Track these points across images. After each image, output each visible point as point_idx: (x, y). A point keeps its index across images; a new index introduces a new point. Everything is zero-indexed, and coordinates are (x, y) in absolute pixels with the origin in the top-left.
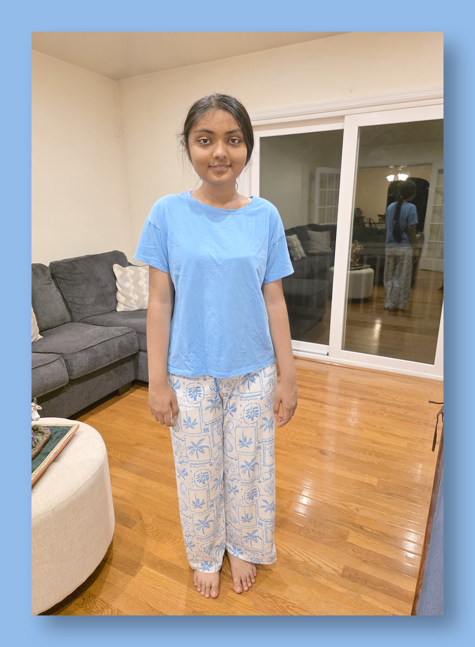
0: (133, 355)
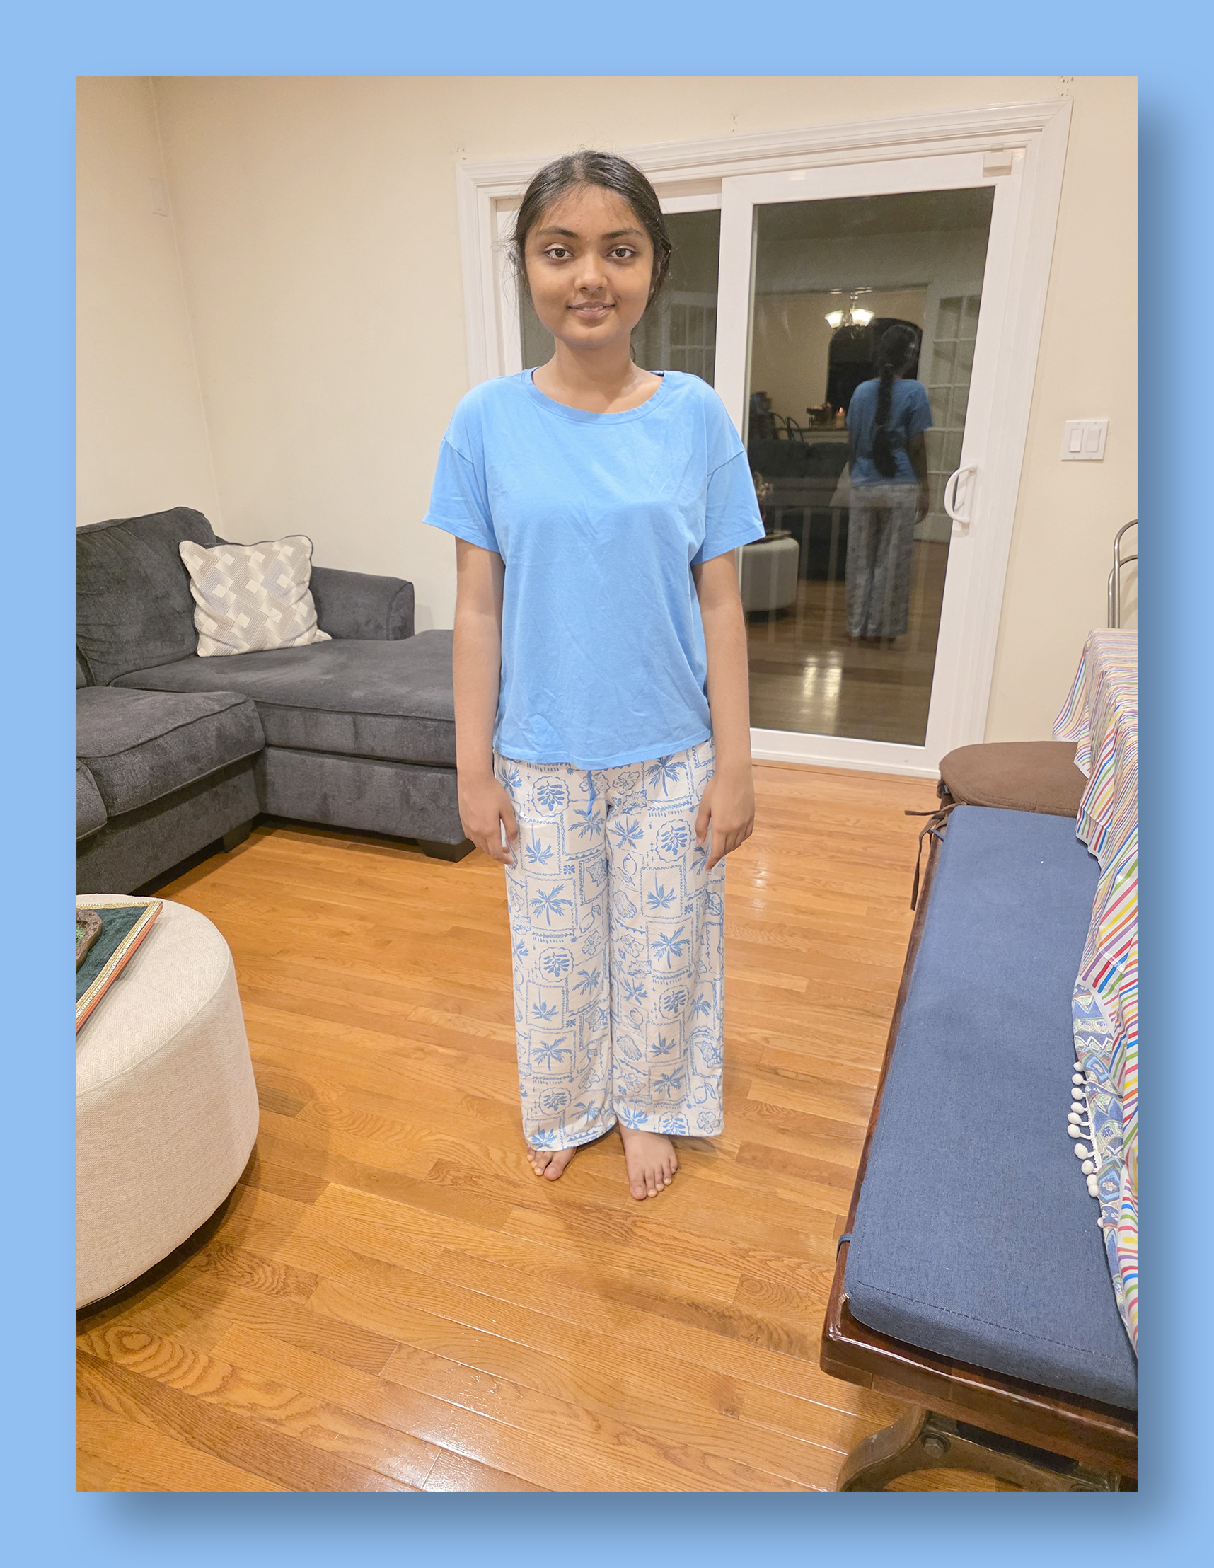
0: (251, 756)
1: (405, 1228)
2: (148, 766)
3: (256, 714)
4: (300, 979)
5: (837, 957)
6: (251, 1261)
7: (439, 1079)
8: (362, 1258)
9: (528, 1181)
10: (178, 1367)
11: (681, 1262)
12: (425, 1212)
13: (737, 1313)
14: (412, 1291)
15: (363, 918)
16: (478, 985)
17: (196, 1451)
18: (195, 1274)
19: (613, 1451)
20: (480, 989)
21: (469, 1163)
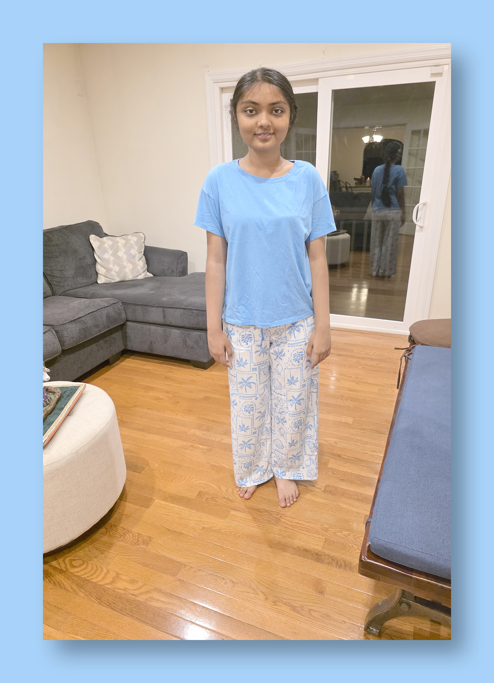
0: (121, 325)
1: (187, 518)
2: (78, 329)
3: (122, 308)
4: (142, 417)
5: (365, 409)
6: (124, 531)
7: (200, 458)
8: (169, 530)
9: (237, 499)
10: (95, 573)
11: (301, 533)
12: (195, 512)
13: (324, 553)
14: (190, 543)
15: (167, 392)
16: (215, 420)
17: (103, 607)
18: (101, 536)
19: (272, 608)
20: (217, 422)
21: (213, 492)
